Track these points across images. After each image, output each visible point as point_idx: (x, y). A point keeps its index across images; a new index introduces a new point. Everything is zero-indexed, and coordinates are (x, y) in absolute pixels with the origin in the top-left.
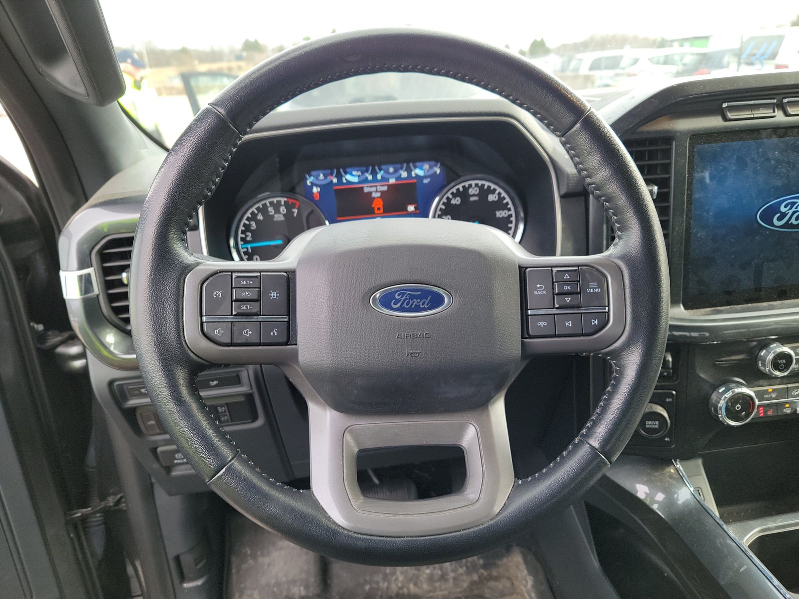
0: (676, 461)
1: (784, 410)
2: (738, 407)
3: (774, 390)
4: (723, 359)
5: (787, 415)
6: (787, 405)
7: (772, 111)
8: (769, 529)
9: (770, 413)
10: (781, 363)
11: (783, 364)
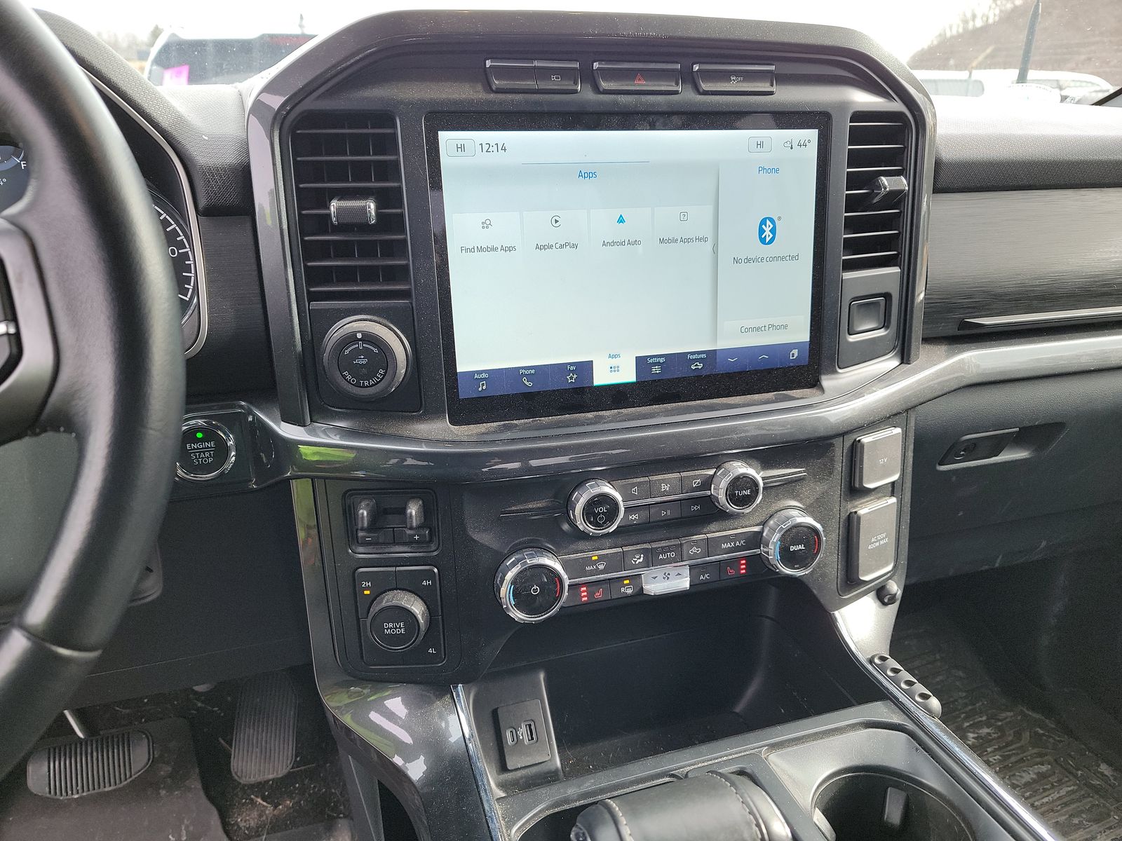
0: (456, 687)
1: (623, 590)
2: (535, 589)
3: (601, 558)
4: (513, 508)
5: (628, 597)
6: (626, 582)
7: (572, 83)
8: (566, 801)
9: (599, 595)
10: (600, 514)
11: (603, 513)
